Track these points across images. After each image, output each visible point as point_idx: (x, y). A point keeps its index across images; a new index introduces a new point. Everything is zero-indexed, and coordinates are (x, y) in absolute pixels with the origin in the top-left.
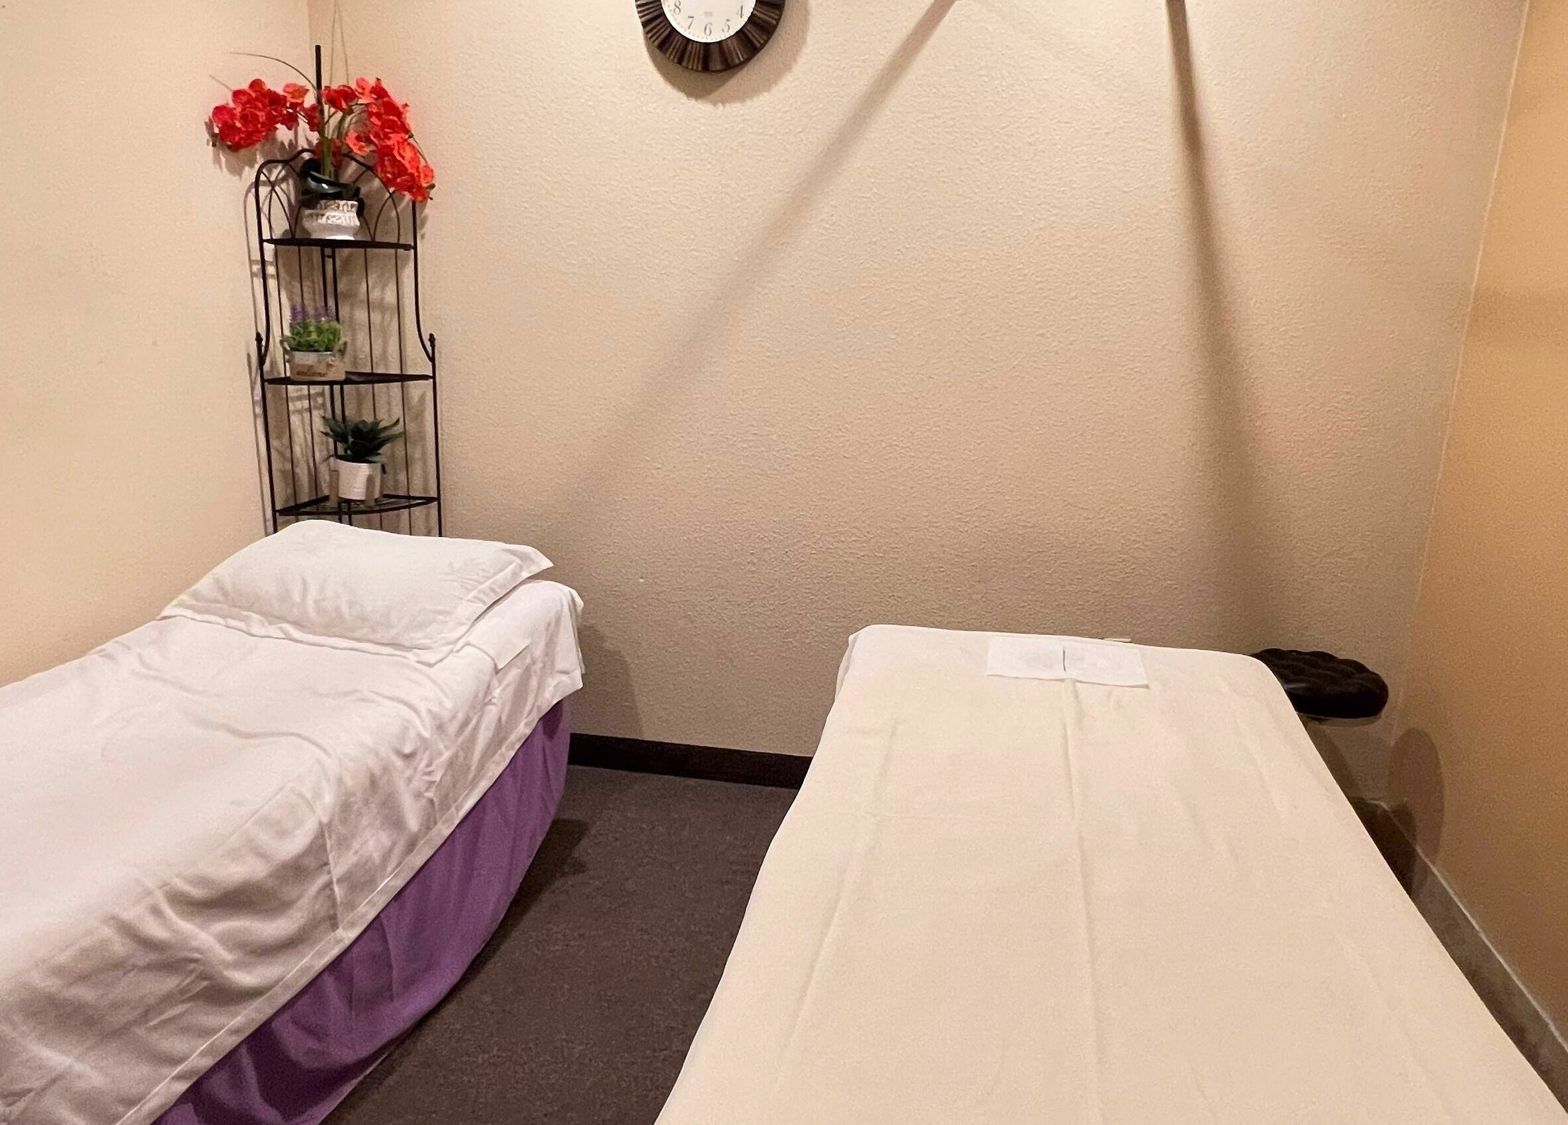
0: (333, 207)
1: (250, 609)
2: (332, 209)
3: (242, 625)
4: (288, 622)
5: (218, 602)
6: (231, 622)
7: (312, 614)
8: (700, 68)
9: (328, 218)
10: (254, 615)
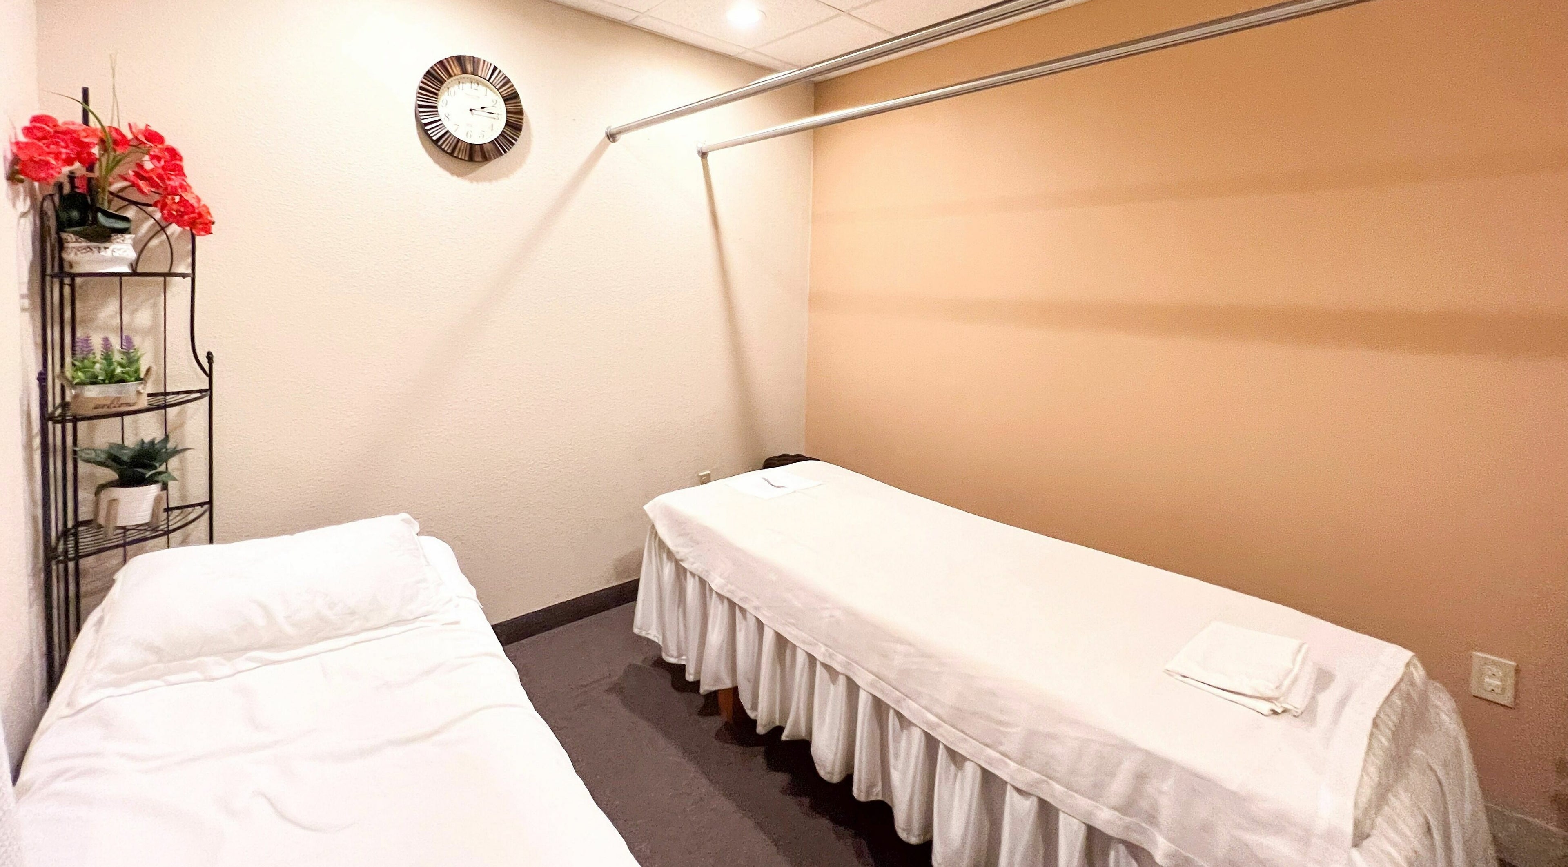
0: (118, 240)
1: (198, 655)
2: (117, 242)
3: (195, 675)
4: (255, 649)
5: (146, 664)
6: (172, 678)
7: (289, 630)
8: (467, 159)
9: (113, 251)
10: (205, 659)
